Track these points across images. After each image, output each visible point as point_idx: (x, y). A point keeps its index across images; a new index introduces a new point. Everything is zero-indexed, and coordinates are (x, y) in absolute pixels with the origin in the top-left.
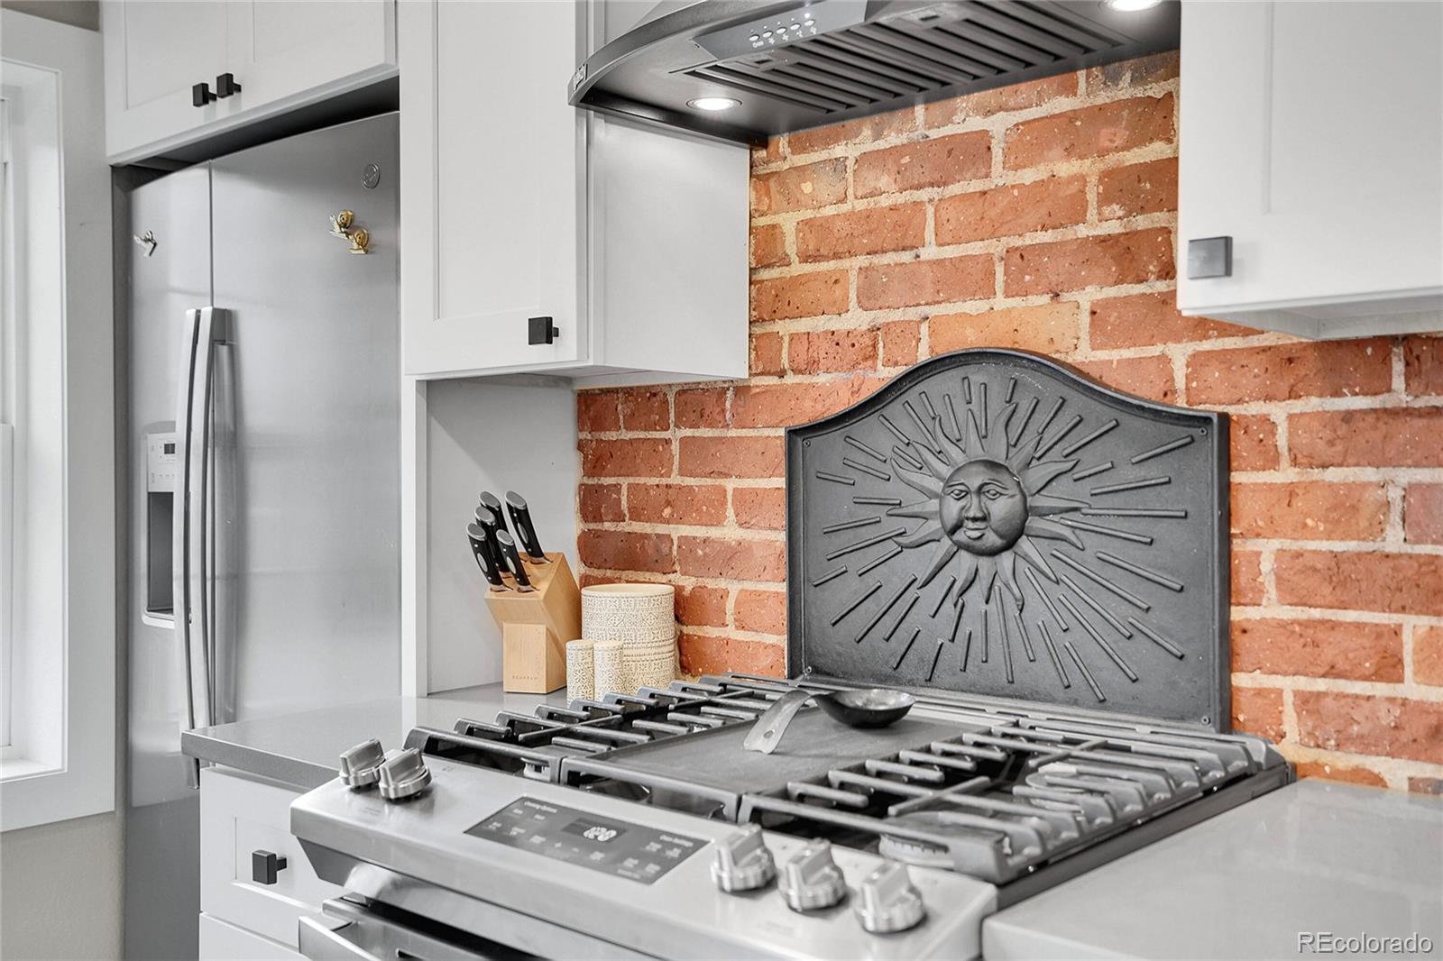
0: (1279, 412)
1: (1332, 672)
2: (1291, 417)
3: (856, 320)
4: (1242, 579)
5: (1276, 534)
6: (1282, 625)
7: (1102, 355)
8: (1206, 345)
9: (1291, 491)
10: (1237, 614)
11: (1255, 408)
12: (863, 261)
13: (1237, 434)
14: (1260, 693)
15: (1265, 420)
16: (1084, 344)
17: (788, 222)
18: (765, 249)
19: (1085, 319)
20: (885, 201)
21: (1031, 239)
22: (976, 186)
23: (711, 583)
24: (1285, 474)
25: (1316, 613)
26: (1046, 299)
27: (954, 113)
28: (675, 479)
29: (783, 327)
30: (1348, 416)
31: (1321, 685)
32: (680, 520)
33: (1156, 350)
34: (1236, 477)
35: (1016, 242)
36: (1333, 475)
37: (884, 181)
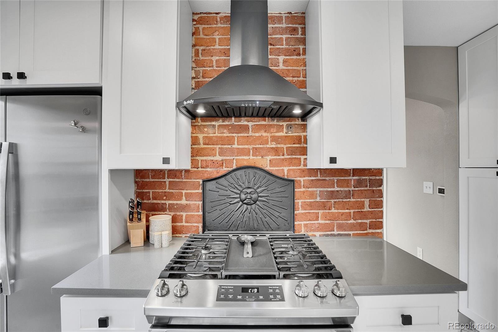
0: (302, 179)
1: (310, 220)
2: (303, 180)
3: (218, 158)
4: (296, 207)
5: (301, 199)
6: (302, 214)
7: (272, 168)
8: (290, 168)
9: (304, 192)
10: (296, 212)
11: (298, 179)
12: (220, 146)
13: (296, 183)
14: (299, 225)
15: (300, 180)
16: (268, 166)
17: (201, 136)
18: (194, 141)
19: (269, 162)
20: (225, 135)
21: (257, 146)
22: (246, 135)
23: (178, 214)
24: (303, 189)
25: (307, 211)
26: (261, 157)
27: (241, 120)
28: (167, 190)
29: (199, 158)
30: (312, 180)
31: (308, 222)
32: (169, 200)
33: (282, 168)
34: (296, 190)
35: (255, 146)
36: (310, 189)
37: (225, 131)
